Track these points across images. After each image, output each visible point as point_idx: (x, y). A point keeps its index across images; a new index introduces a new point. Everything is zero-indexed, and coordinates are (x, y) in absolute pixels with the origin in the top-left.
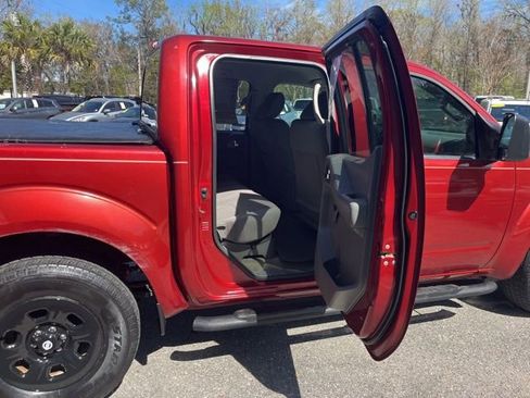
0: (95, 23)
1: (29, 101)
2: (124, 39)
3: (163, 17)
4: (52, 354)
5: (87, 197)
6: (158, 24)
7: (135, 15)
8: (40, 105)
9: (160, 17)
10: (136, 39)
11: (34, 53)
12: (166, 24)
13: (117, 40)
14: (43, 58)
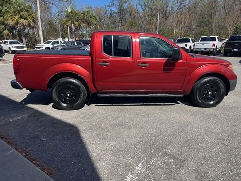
0: (100, 8)
1: (74, 42)
2: (111, 14)
3: (128, 3)
4: (69, 97)
5: (79, 67)
6: (126, 6)
7: (116, 3)
8: (77, 44)
9: (126, 3)
10: (116, 13)
11: (76, 23)
12: (129, 6)
13: (109, 14)
14: (80, 25)
